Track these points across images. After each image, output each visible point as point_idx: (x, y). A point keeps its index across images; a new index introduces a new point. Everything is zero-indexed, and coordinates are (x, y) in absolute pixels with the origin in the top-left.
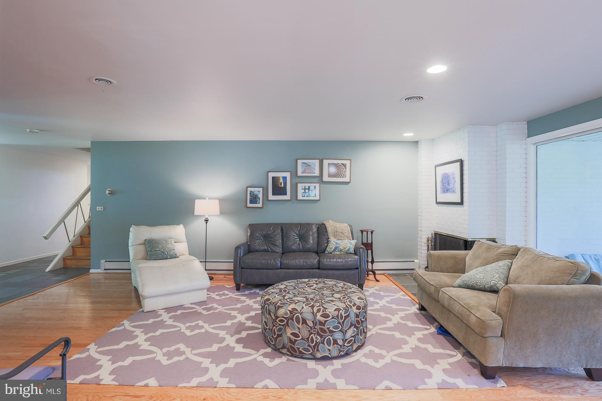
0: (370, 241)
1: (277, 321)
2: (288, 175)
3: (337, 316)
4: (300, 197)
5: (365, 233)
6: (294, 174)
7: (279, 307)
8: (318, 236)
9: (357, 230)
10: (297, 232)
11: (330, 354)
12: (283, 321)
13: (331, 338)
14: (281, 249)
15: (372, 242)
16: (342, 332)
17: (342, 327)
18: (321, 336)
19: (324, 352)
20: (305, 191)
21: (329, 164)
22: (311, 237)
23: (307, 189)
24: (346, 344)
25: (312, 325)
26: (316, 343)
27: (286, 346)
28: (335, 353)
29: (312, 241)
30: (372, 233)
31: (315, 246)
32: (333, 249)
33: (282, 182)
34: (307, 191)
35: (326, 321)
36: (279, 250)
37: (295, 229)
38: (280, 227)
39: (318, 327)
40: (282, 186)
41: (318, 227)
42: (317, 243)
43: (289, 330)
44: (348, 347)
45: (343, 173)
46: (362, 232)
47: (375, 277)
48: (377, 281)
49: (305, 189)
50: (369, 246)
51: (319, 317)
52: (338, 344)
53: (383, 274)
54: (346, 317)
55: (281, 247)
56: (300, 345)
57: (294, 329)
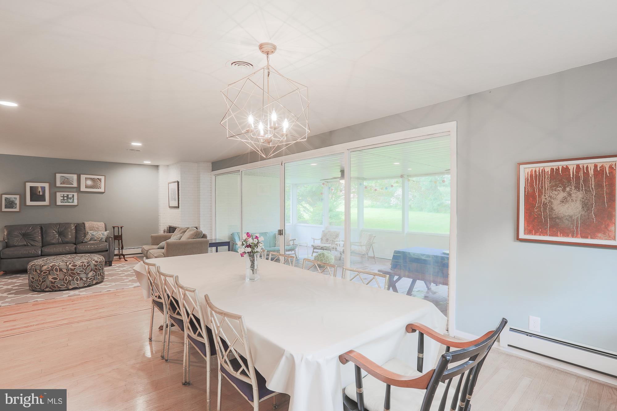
0: (120, 234)
1: (42, 273)
2: (46, 185)
3: (82, 265)
4: (59, 203)
5: (116, 229)
6: (53, 184)
7: (43, 266)
8: (76, 232)
9: (110, 227)
10: (57, 230)
11: (78, 286)
12: (46, 272)
13: (79, 277)
14: (41, 244)
15: (122, 234)
16: (86, 274)
17: (85, 271)
18: (72, 277)
19: (74, 285)
20: (64, 198)
21: (86, 178)
22: (69, 233)
23: (65, 197)
24: (88, 280)
25: (66, 271)
26: (69, 280)
27: (48, 286)
28: (82, 285)
29: (70, 236)
30: (121, 228)
31: (73, 240)
32: (89, 240)
33: (41, 191)
34: (65, 198)
35: (75, 268)
36: (40, 244)
37: (55, 228)
38: (40, 227)
39: (70, 272)
40: (41, 194)
41: (76, 225)
42: (75, 236)
43: (51, 277)
44: (90, 281)
45: (99, 185)
46: (114, 227)
47: (125, 259)
48: (126, 260)
49: (64, 197)
50: (118, 238)
51: (70, 266)
52: (83, 280)
53: (133, 257)
54: (88, 266)
55: (41, 241)
56: (58, 284)
57: (54, 275)
